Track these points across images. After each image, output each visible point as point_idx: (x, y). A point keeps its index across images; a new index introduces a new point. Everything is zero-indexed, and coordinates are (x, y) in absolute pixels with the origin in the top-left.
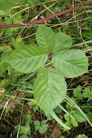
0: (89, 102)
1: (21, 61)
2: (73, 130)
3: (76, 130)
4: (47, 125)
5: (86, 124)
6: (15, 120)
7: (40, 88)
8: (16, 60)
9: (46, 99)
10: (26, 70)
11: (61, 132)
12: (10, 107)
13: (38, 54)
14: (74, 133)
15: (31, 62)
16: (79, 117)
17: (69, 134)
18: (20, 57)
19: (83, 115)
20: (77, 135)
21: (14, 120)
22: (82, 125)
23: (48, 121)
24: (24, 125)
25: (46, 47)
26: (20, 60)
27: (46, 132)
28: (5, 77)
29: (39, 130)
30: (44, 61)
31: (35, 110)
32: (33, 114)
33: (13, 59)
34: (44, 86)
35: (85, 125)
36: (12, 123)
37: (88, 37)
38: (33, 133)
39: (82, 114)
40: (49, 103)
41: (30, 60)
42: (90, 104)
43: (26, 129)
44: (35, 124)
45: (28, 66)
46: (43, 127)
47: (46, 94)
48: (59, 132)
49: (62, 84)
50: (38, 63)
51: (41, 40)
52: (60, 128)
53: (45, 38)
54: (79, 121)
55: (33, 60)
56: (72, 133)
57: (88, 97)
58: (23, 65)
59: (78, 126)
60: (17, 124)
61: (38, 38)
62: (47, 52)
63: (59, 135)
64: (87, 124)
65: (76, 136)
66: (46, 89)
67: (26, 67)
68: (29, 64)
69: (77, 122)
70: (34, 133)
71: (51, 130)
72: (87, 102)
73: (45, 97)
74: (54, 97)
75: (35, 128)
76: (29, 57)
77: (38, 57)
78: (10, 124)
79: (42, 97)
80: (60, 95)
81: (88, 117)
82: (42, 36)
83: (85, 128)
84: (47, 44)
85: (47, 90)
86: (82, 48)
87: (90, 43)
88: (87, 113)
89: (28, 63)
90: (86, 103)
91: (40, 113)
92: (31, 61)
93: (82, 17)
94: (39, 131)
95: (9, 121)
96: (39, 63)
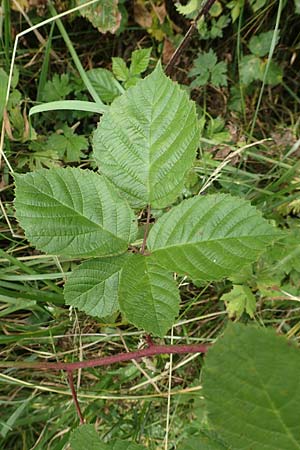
0: (76, 121)
1: (228, 233)
2: (126, 53)
3: (120, 50)
4: (193, 72)
5: (90, 64)
6: (276, 101)
7: (176, 144)
8: (245, 234)
9: (158, 111)
10: (218, 201)
11: (159, 51)
12: (286, 136)
13: (178, 251)
14: (126, 44)
15: (198, 226)
16: (105, 82)
17: (138, 43)
18: (233, 242)
19: (94, 86)
20: (118, 35)
21: (280, 102)
22: (100, 64)
23: (188, 85)
24: (256, 83)
25: (150, 269)
26: (234, 234)
27: (199, 54)
28: (285, 217)
29: (218, 62)
30: (161, 230)
31: (218, 118)
32: (225, 111)
33: (255, 238)
34: (165, 150)
35: (93, 60)
36: (285, 93)
37: (53, 288)
38: (233, 57)
39: (97, 91)
40: (150, 101)
41: (202, 234)
42: (74, 116)
43: (251, 69)
44: (225, 77)
45: (208, 215)
46: (205, 70)
47: (159, 127)
48: (164, 52)
49: (106, 158)
50: (178, 226)
51: (163, 291)
52: (159, 61)
53: (150, 296)
54: (108, 72)
55: (193, 234)
56: (131, 44)
57: (75, 135)
58: (226, 218)
59: (113, 59)
60: (272, 89)
61: (173, 296)
62: (148, 255)
63: (166, 43)
64: (87, 63)
65: (121, 34)
66: (156, 144)
67: (216, 212)
68: (206, 221)
69: (112, 71)
70: (231, 59)
71: (186, 60)
72: (79, 123)
73: (161, 117)
74: (134, 119)
75: (228, 67)
76: (205, 242)
77: (177, 244)
78: (293, 90)
79: (170, 116)
80: (114, 125)
81: (83, 82)
82: (159, 302)
83: (94, 53)
84: (147, 278)
85: (154, 140)
86: (74, 262)
87: (53, 272)
88: (83, 92)
89: (208, 224)
90: (82, 121)
91: (207, 111)
92: (201, 230)
93: (65, 343)
94: (216, 59)
95: (293, 99)
96: (175, 224)
